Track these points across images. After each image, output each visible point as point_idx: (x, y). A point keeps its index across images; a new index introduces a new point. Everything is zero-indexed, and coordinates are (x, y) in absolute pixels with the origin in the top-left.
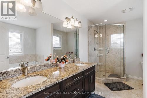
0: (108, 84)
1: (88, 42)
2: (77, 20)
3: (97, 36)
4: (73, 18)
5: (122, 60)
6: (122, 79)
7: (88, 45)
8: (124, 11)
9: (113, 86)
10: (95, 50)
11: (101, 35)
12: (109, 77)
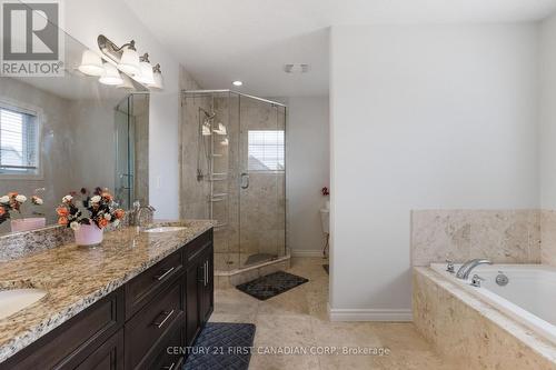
0: (247, 284)
1: (178, 147)
2: (145, 58)
3: (206, 131)
4: (132, 45)
5: (281, 210)
6: (280, 264)
7: (181, 161)
8: (288, 69)
9: (260, 286)
10: (200, 177)
11: (222, 130)
12: (247, 263)
